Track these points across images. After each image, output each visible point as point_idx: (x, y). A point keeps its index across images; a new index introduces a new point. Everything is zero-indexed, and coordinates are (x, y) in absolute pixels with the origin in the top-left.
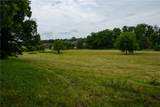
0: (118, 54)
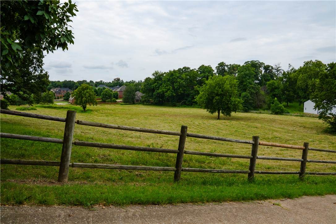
0: (203, 117)
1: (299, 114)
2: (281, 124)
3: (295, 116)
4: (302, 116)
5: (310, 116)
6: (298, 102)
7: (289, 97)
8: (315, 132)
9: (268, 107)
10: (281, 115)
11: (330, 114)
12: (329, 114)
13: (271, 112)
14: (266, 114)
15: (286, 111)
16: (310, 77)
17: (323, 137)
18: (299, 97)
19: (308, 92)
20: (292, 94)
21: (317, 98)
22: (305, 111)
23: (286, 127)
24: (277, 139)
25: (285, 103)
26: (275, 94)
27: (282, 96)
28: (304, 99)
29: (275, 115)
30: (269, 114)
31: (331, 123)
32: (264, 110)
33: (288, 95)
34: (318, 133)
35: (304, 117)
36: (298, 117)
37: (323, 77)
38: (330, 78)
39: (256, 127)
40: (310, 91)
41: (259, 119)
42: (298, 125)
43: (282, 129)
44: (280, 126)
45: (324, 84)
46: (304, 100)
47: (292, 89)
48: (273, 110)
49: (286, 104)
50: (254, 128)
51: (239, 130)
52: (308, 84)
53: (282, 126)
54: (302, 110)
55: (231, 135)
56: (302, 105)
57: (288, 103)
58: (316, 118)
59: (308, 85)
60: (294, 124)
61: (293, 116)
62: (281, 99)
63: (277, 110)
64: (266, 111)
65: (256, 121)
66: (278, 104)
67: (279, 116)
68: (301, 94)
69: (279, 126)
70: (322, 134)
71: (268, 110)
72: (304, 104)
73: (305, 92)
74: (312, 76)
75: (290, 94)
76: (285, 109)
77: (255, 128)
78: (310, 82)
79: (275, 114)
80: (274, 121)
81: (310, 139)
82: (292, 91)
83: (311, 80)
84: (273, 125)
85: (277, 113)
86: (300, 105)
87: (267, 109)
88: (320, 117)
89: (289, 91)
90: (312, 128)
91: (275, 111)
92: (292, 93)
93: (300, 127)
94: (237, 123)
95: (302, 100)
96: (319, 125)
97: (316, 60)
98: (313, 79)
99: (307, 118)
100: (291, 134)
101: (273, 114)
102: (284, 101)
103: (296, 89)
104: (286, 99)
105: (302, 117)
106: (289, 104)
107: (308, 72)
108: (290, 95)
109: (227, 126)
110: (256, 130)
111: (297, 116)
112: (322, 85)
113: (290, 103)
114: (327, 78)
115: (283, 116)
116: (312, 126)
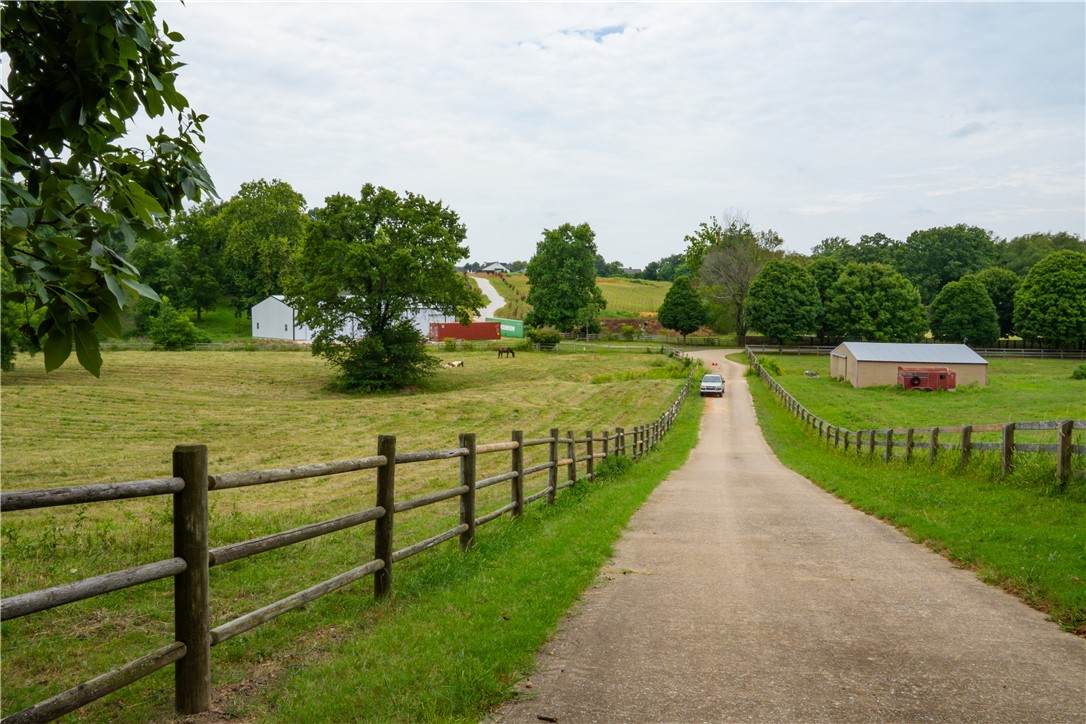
1: (241, 345)
2: (199, 380)
3: (231, 350)
4: (252, 350)
5: (274, 348)
6: (231, 306)
7: (203, 294)
8: (303, 393)
9: (138, 326)
10: (189, 350)
11: (341, 338)
12: (338, 339)
13: (151, 344)
14: (137, 350)
15: (200, 338)
16: (262, 231)
17: (340, 407)
18: (233, 290)
19: (259, 276)
20: (210, 281)
21: (302, 293)
22: (256, 333)
23: (216, 388)
24: (220, 428)
25: (191, 312)
26: (160, 282)
27: (181, 290)
28: (248, 297)
29: (168, 352)
30: (145, 350)
31: (347, 364)
32: (126, 337)
33: (201, 286)
34: (313, 396)
35: (258, 350)
36: (241, 353)
37: (315, 233)
38: (335, 239)
39: (131, 400)
40: (265, 271)
41: (121, 369)
42: (251, 379)
43: (207, 394)
44: (198, 387)
45: (318, 253)
46: (250, 300)
47: (211, 265)
48: (160, 337)
49: (196, 313)
50: (124, 401)
51: (74, 418)
52: (259, 250)
53: (206, 386)
54: (246, 329)
55: (58, 437)
56: (244, 314)
57: (199, 312)
58: (291, 353)
59: (258, 254)
60: (237, 376)
61: (225, 350)
62: (178, 299)
63: (174, 336)
64: (132, 341)
65: (112, 378)
66: (173, 315)
67: (181, 353)
68: (240, 279)
69: (193, 387)
70: (326, 398)
71: (140, 338)
72: (250, 313)
73: (251, 276)
74: (268, 228)
75: (206, 282)
76: (196, 330)
77: (130, 404)
78: (263, 246)
79: (166, 349)
80: (174, 371)
81: (310, 416)
82: (210, 272)
83: (267, 238)
84: (175, 385)
85: (171, 346)
86: (238, 315)
87: (135, 334)
88: (317, 349)
89: (202, 274)
90: (292, 383)
91: (165, 339)
92: (212, 280)
93: (259, 382)
94: (50, 391)
95: (244, 299)
96: (311, 372)
97: (275, 181)
98: (272, 237)
99: (267, 353)
100: (251, 409)
101: (161, 350)
102: (188, 304)
103: (221, 267)
104: (194, 297)
105: (252, 353)
106: (204, 313)
107: (255, 214)
108: (206, 285)
109: (18, 406)
110: (136, 410)
111: (236, 350)
112: (313, 257)
113: (207, 309)
114: (327, 237)
115: (195, 353)
116: (293, 376)
